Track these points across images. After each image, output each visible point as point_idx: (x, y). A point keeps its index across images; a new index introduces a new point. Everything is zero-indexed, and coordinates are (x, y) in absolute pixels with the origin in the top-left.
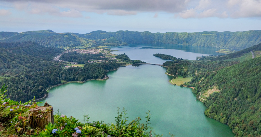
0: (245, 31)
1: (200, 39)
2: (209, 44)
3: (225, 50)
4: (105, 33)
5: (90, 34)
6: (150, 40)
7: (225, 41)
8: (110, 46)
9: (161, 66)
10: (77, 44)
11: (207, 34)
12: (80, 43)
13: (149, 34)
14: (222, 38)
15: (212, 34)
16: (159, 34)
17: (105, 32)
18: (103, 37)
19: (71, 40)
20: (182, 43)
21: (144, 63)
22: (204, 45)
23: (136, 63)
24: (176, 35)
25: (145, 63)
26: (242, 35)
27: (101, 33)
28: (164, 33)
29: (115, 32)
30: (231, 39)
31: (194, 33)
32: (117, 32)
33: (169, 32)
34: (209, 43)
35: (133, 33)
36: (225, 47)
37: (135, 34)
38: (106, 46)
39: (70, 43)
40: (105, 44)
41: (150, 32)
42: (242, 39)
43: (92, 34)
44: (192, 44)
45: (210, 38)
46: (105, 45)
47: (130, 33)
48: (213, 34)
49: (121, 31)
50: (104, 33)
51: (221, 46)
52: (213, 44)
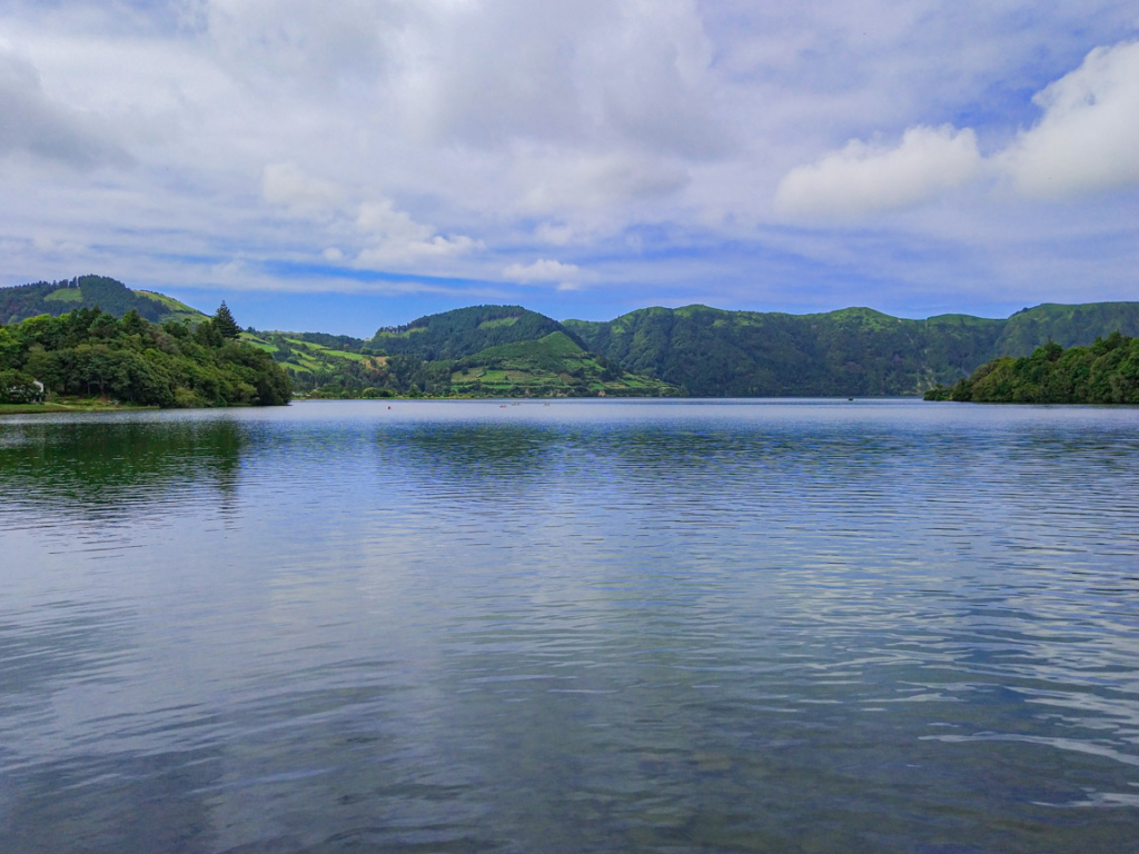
5: (412, 331)
6: (889, 370)
13: (878, 328)
16: (964, 326)
35: (746, 323)
37: (757, 330)
41: (881, 315)
47: (717, 323)
50: (509, 319)
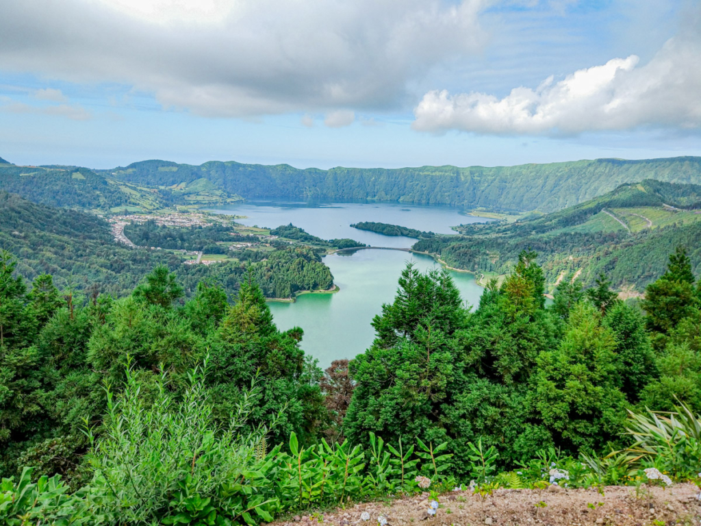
0: (516, 167)
1: (418, 184)
2: (439, 197)
3: (484, 209)
4: (175, 169)
5: (130, 170)
6: (295, 188)
7: (474, 189)
8: (206, 205)
9: (410, 252)
10: (118, 198)
11: (432, 172)
12: (127, 198)
13: (291, 172)
14: (466, 183)
15: (443, 173)
17: (173, 164)
18: (171, 179)
19: (97, 188)
20: (375, 196)
21: (363, 247)
22: (429, 199)
23: (344, 247)
24: (358, 176)
25: (365, 245)
26: (511, 175)
27: (161, 169)
28: (327, 169)
29: (199, 165)
30: (486, 185)
31: (401, 169)
32: (203, 165)
33: (339, 168)
34: (440, 193)
36: (475, 202)
37: (254, 172)
38: (194, 204)
39: (98, 196)
40: (190, 199)
41: (292, 167)
42: (510, 184)
43: (134, 170)
44: (399, 198)
45: (440, 183)
46: (192, 202)
47: (241, 169)
48: (446, 172)
49: (215, 162)
50: (170, 167)
51: (466, 201)
52: (449, 196)
